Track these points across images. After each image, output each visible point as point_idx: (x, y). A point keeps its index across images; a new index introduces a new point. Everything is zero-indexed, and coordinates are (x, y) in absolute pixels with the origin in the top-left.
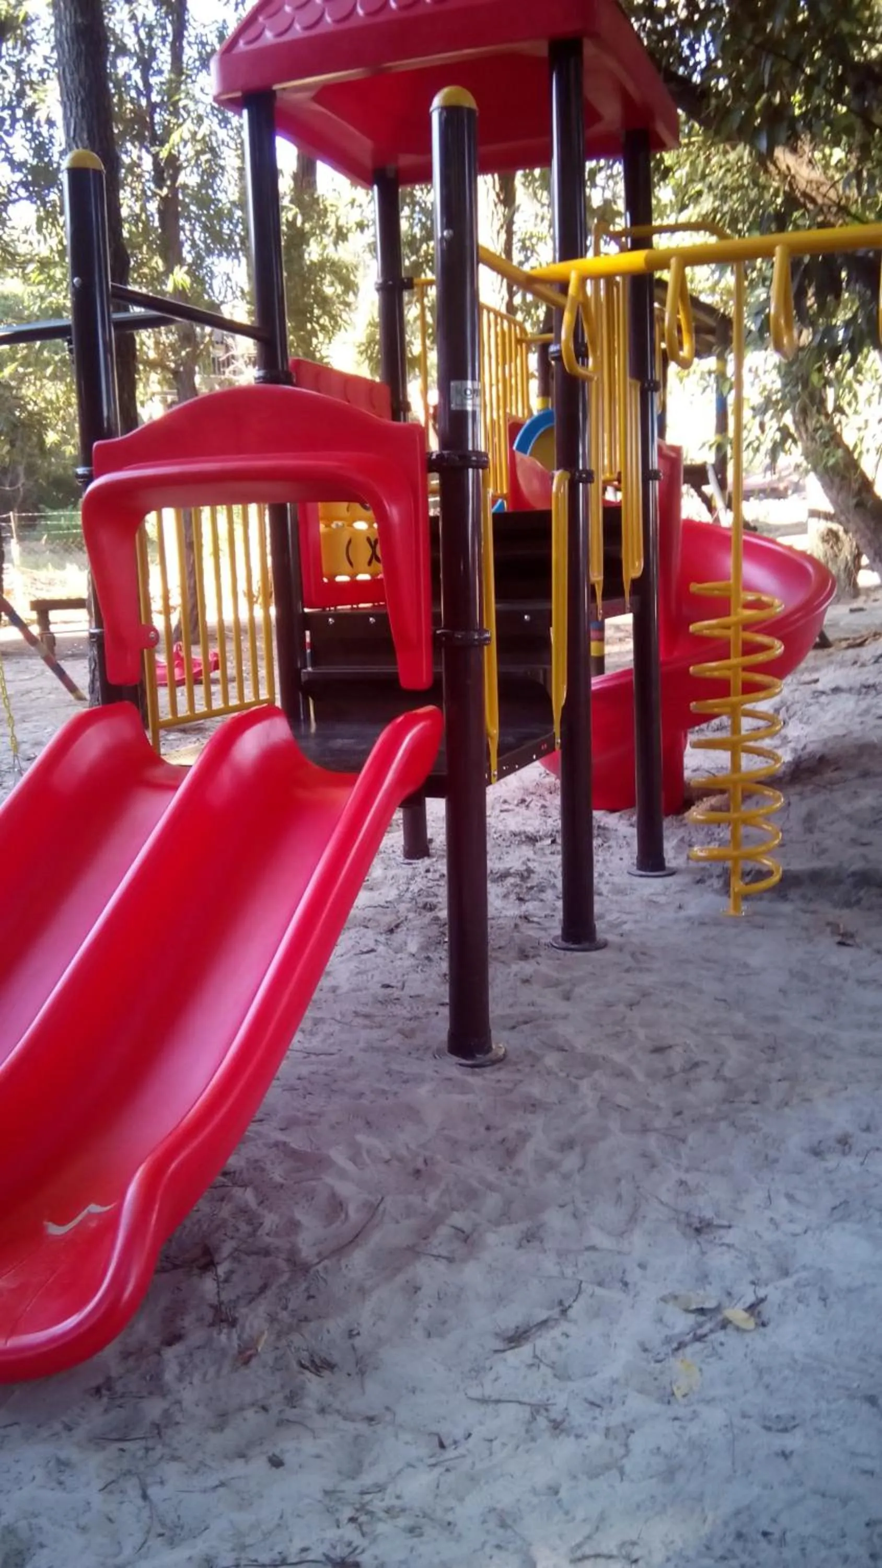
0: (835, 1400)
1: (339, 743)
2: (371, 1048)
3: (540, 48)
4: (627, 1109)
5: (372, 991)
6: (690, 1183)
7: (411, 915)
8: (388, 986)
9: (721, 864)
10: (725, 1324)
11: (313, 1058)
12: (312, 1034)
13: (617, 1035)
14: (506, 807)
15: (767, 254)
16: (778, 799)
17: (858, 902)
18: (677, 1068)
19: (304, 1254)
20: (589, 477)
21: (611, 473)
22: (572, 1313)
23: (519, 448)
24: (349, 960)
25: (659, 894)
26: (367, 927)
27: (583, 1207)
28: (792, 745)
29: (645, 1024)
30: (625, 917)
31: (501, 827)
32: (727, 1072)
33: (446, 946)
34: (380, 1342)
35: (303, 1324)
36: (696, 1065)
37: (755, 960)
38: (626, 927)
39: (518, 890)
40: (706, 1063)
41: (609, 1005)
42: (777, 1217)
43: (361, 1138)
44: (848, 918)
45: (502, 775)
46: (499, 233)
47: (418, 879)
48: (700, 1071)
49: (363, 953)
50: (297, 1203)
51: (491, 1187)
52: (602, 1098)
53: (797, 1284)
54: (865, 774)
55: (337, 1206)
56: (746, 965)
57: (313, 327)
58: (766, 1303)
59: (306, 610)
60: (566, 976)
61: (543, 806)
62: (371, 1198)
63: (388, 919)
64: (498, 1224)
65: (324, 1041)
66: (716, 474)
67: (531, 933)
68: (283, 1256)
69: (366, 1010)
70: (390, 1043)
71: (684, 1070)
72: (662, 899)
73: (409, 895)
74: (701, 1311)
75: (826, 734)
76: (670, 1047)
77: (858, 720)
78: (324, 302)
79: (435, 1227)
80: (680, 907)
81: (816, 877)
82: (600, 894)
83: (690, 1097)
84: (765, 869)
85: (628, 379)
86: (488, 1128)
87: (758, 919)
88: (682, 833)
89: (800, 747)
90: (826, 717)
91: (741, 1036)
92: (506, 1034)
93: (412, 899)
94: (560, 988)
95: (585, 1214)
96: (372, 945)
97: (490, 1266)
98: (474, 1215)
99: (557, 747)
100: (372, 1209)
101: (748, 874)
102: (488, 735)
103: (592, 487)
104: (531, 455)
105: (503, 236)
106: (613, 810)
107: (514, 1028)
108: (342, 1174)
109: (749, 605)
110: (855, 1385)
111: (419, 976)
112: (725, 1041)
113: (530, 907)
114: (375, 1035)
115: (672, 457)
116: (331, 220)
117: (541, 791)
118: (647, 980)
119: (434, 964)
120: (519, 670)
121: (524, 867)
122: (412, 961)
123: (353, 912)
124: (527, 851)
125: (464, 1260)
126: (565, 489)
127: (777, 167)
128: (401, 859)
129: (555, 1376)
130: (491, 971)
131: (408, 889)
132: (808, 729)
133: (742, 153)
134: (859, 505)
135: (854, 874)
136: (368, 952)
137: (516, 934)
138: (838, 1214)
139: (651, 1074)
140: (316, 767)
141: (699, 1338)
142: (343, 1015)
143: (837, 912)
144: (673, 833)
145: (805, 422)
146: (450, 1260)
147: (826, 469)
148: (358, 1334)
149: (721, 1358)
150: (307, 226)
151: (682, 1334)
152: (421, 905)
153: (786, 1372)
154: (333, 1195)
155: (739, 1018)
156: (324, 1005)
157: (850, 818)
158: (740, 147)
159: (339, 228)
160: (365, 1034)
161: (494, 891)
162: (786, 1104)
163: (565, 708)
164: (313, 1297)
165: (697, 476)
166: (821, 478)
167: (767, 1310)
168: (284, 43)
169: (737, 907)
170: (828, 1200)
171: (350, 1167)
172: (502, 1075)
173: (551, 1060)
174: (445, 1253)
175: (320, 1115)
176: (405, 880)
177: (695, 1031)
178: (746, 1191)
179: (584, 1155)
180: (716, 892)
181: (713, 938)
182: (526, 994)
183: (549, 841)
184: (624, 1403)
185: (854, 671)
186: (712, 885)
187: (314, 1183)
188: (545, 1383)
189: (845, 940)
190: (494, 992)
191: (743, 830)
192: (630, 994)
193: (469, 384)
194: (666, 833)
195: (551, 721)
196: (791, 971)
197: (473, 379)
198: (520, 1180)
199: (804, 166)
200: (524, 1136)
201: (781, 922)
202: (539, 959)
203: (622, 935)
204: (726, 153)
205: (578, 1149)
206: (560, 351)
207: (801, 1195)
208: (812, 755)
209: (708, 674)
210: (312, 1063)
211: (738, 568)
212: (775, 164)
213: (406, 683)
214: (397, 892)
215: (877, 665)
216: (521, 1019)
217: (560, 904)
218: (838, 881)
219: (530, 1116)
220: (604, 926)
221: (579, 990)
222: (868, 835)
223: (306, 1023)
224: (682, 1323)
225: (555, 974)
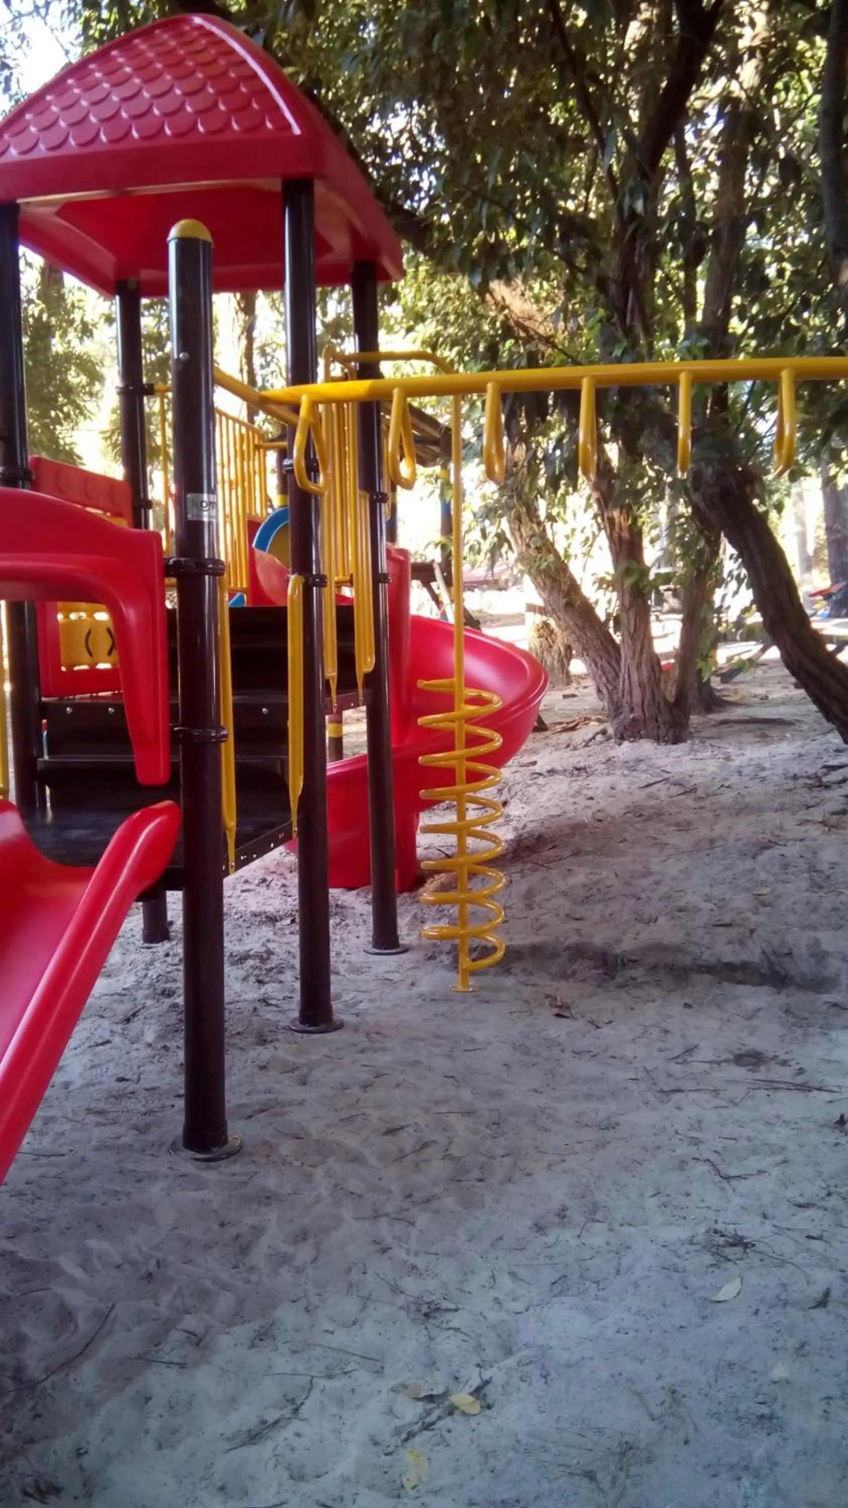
0: (557, 1479)
1: (75, 834)
2: (103, 1147)
3: (275, 184)
4: (360, 1196)
5: (105, 1087)
6: (420, 1267)
7: (149, 1003)
8: (121, 1080)
9: (451, 942)
10: (452, 1411)
11: (43, 1160)
12: (42, 1134)
13: (351, 1119)
14: (247, 887)
15: (480, 389)
16: (500, 881)
17: (574, 973)
18: (408, 1151)
19: (30, 1371)
20: (322, 581)
21: (344, 575)
22: (304, 1410)
23: (257, 546)
24: (83, 1053)
25: (392, 972)
26: (103, 1017)
27: (315, 1301)
28: (514, 823)
29: (379, 1106)
30: (360, 996)
31: (242, 908)
32: (454, 1151)
33: (183, 1033)
34: (109, 1459)
35: (28, 1446)
36: (426, 1145)
37: (481, 1035)
38: (362, 1006)
39: (257, 972)
40: (435, 1142)
41: (344, 1087)
42: (501, 1296)
43: (92, 1243)
44: (564, 990)
45: (240, 865)
46: (239, 338)
47: (157, 964)
48: (429, 1150)
49: (97, 1045)
50: (24, 1316)
51: (225, 1287)
52: (336, 1185)
53: (519, 1363)
54: (577, 853)
55: (66, 1316)
56: (473, 1040)
57: (57, 416)
58: (490, 1386)
59: (43, 699)
60: (303, 1061)
61: (284, 886)
62: (102, 1306)
63: (125, 1008)
64: (231, 1324)
65: (55, 1140)
66: (442, 572)
67: (269, 1016)
68: (8, 1374)
69: (101, 1106)
70: (124, 1140)
71: (414, 1152)
72: (396, 977)
73: (147, 981)
74: (430, 1398)
75: (544, 814)
76: (402, 1128)
77: (571, 800)
78: (69, 390)
79: (167, 1332)
80: (413, 984)
81: (536, 951)
82: (337, 973)
83: (420, 1179)
84: (490, 945)
85: (358, 491)
86: (222, 1225)
87: (484, 994)
88: (415, 909)
89: (520, 826)
90: (543, 798)
91: (468, 1113)
92: (242, 1124)
93: (151, 985)
94: (296, 1073)
95: (317, 1307)
96: (107, 1036)
97: (222, 1369)
98: (207, 1317)
99: (294, 835)
100: (103, 1318)
101: (475, 949)
102: (225, 828)
103: (326, 591)
104: (270, 552)
105: (244, 342)
106: (350, 888)
107: (250, 1117)
108: (72, 1282)
109: (472, 701)
110: (575, 1461)
111: (155, 1068)
112: (452, 1118)
113: (270, 989)
114: (107, 1132)
115: (400, 559)
116: (77, 315)
117: (282, 870)
118: (381, 1059)
119: (170, 1053)
120: (257, 760)
121: (264, 949)
122: (149, 1052)
123: (90, 1001)
124: (267, 932)
125: (196, 1365)
126: (299, 591)
127: (493, 298)
128: (140, 943)
129: (292, 1477)
130: (228, 1059)
131: (146, 975)
132: (528, 809)
133: (463, 284)
134: (569, 605)
135: (569, 948)
136: (103, 1044)
137: (255, 1019)
138: (557, 1288)
139: (383, 1157)
140: (49, 862)
141: (427, 1427)
142: (75, 1114)
143: (555, 984)
144: (407, 911)
145: (519, 529)
146: (182, 1366)
147: (539, 572)
148: (86, 1452)
149: (448, 1445)
150: (53, 320)
151: (410, 1424)
152: (158, 992)
153: (511, 1454)
154: (63, 1305)
155: (466, 1094)
156: (56, 1102)
157: (565, 894)
158: (459, 279)
159: (84, 324)
160: (97, 1132)
161: (232, 974)
162: (510, 1180)
163: (301, 797)
164: (40, 1416)
165: (425, 573)
166: (535, 580)
167: (492, 1392)
168: (30, 161)
169: (465, 983)
170: (548, 1275)
171: (79, 1274)
172: (236, 1168)
173: (286, 1148)
174: (177, 1360)
175: (49, 1221)
176: (143, 966)
177: (426, 1111)
178: (472, 1272)
179: (317, 1247)
180: (446, 967)
181: (442, 1015)
182: (262, 1081)
183: (289, 921)
184: (354, 1501)
185: (567, 753)
186: (442, 962)
187: (41, 1293)
188: (281, 1485)
189: (562, 1012)
190: (229, 1082)
191: (469, 908)
192: (365, 1076)
193: (205, 497)
194: (399, 910)
195: (287, 808)
196: (513, 1044)
197: (209, 493)
198: (254, 1277)
199: (518, 298)
200: (257, 1231)
201: (504, 996)
202: (277, 1044)
203: (357, 1015)
204: (447, 282)
205: (311, 1241)
206: (291, 465)
207: (522, 1272)
208: (531, 835)
209: (436, 764)
210: (41, 1166)
211: (460, 661)
212: (491, 294)
213: (142, 777)
214: (135, 979)
215: (587, 749)
216: (258, 1108)
217: (298, 985)
218: (555, 955)
219: (263, 1209)
220: (340, 1006)
221: (316, 1074)
222: (581, 911)
223: (36, 1123)
224: (410, 1411)
225: (292, 1059)
